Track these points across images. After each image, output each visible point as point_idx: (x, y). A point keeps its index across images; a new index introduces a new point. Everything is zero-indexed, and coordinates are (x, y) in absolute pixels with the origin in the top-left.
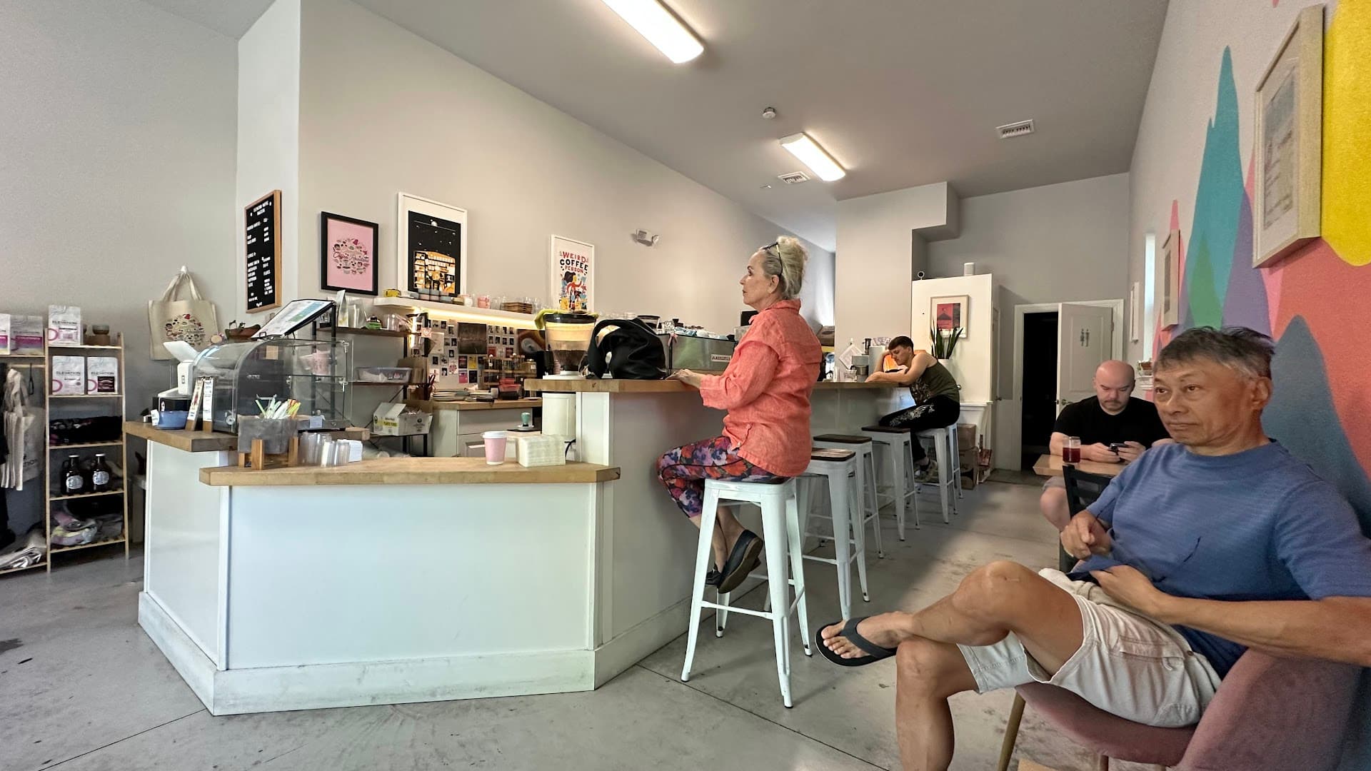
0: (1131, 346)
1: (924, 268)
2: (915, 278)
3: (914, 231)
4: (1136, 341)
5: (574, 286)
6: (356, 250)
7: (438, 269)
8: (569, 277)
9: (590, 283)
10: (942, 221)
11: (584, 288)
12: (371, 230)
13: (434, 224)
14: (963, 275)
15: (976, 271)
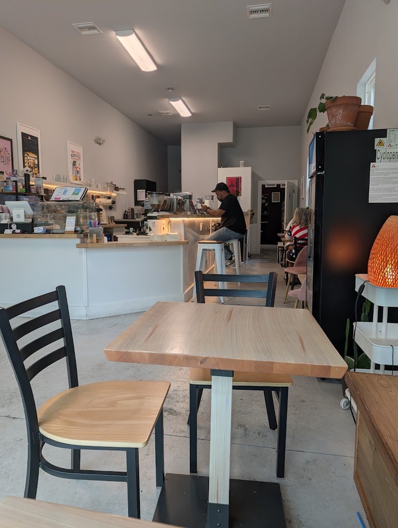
0: (301, 200)
1: (223, 162)
2: (219, 167)
3: (218, 143)
4: (303, 199)
5: (77, 168)
6: (6, 153)
7: (32, 161)
8: (74, 163)
9: (82, 167)
10: (231, 141)
11: (80, 169)
12: (10, 142)
13: (30, 138)
14: (239, 167)
15: (245, 165)
